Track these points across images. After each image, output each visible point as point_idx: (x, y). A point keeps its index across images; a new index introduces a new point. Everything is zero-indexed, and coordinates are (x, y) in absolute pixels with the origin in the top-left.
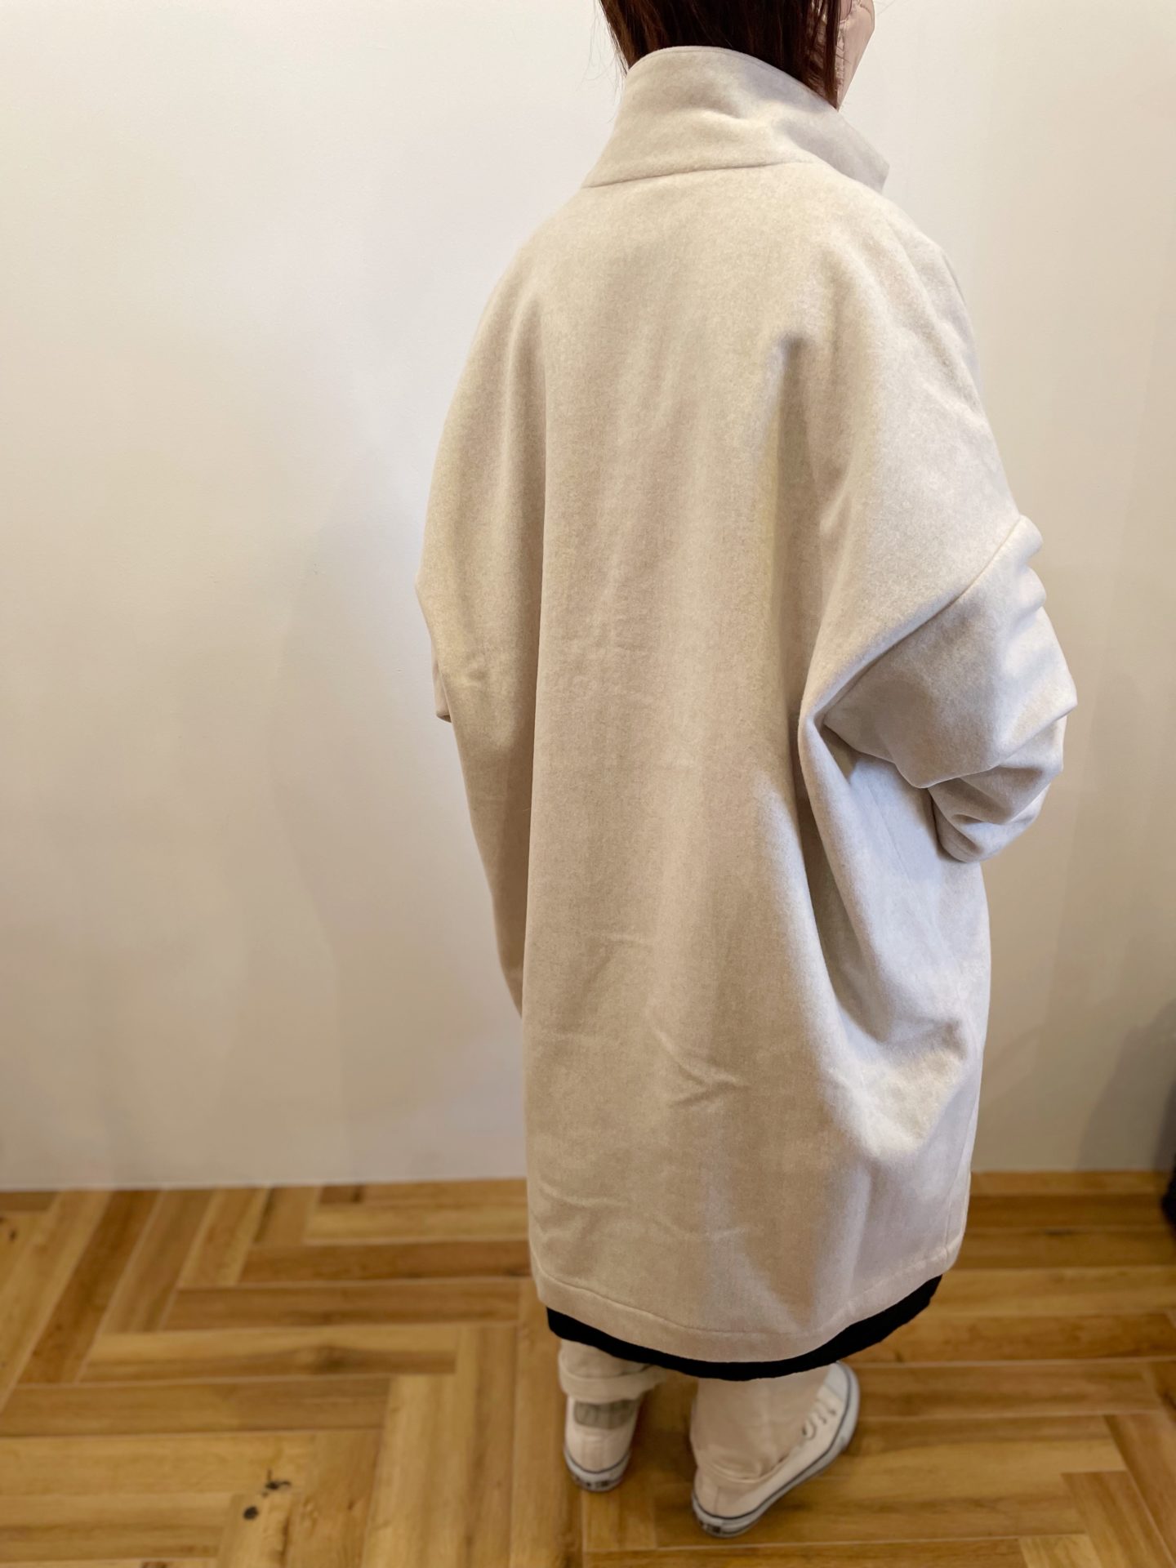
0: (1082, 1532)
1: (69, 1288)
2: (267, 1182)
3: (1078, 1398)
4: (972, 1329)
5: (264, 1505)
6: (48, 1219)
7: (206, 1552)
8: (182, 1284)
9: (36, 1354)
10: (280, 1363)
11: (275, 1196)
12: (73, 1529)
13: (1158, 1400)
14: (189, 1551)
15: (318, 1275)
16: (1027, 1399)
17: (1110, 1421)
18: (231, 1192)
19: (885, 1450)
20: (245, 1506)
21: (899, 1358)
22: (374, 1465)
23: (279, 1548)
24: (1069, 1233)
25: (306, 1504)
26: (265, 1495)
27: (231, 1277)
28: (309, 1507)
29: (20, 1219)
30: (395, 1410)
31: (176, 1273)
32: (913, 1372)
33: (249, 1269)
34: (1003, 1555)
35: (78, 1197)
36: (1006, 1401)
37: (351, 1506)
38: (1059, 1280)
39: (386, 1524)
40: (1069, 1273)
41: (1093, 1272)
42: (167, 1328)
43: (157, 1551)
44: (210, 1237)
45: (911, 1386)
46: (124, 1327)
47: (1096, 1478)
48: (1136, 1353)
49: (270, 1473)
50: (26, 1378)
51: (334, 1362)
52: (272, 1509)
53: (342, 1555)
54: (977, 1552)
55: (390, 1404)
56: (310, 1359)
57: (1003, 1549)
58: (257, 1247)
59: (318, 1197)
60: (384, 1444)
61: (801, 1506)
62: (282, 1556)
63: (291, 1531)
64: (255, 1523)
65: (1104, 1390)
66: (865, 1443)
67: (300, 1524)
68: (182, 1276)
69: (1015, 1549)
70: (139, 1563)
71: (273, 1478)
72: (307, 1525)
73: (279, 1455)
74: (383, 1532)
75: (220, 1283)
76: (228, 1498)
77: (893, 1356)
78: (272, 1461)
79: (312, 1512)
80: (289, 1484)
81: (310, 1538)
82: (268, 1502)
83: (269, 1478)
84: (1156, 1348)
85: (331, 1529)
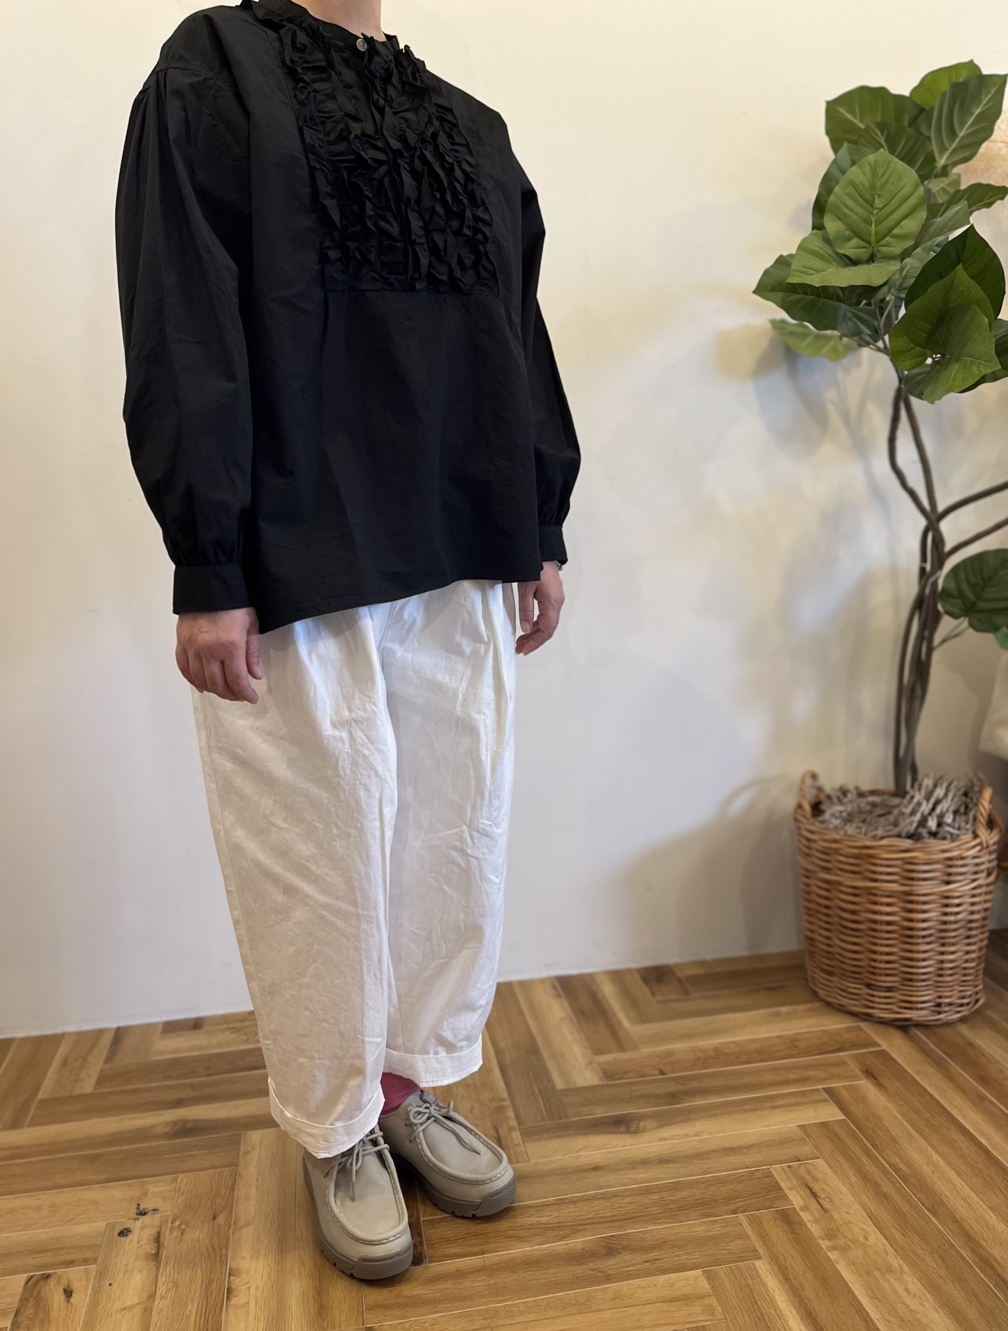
0: (819, 1158)
2: (112, 1023)
3: (801, 1081)
5: (136, 1226)
7: (86, 1261)
8: (40, 1096)
10: (142, 1135)
11: (120, 1034)
13: (863, 1076)
14: (71, 1263)
15: (167, 1077)
16: (763, 1085)
17: (829, 1091)
18: (80, 1035)
19: (659, 1127)
20: (117, 1232)
21: (662, 1073)
22: (233, 1189)
23: (154, 1252)
24: (780, 987)
25: (173, 1223)
26: (138, 1219)
27: (88, 1086)
28: (177, 1223)
30: (246, 1153)
31: (36, 1090)
32: (673, 1079)
33: (101, 1081)
34: (759, 1179)
36: (748, 1087)
37: (214, 1218)
38: (779, 1014)
39: (247, 1225)
40: (784, 1009)
42: (29, 1125)
43: (40, 1267)
44: (64, 1064)
45: (671, 1088)
47: (824, 1125)
48: (842, 1049)
49: (139, 1205)
51: (187, 1130)
52: (142, 1228)
53: (210, 1250)
54: (739, 1179)
55: (242, 1150)
56: (167, 1130)
57: (758, 1175)
58: (108, 1066)
59: (160, 1029)
60: (239, 1175)
61: (596, 1168)
62: (156, 1257)
63: (162, 1241)
64: (130, 1237)
65: (819, 1073)
66: (642, 1124)
67: (170, 1234)
68: (42, 1090)
69: (768, 1174)
70: (24, 1277)
71: (141, 1208)
72: (175, 1234)
73: (145, 1194)
74: (244, 1231)
75: (77, 1092)
76: (101, 1225)
77: (657, 1072)
78: (139, 1198)
79: (179, 1226)
80: (158, 1210)
81: (180, 1242)
82: (138, 1224)
83: (138, 1209)
84: (856, 1045)
85: (198, 1234)
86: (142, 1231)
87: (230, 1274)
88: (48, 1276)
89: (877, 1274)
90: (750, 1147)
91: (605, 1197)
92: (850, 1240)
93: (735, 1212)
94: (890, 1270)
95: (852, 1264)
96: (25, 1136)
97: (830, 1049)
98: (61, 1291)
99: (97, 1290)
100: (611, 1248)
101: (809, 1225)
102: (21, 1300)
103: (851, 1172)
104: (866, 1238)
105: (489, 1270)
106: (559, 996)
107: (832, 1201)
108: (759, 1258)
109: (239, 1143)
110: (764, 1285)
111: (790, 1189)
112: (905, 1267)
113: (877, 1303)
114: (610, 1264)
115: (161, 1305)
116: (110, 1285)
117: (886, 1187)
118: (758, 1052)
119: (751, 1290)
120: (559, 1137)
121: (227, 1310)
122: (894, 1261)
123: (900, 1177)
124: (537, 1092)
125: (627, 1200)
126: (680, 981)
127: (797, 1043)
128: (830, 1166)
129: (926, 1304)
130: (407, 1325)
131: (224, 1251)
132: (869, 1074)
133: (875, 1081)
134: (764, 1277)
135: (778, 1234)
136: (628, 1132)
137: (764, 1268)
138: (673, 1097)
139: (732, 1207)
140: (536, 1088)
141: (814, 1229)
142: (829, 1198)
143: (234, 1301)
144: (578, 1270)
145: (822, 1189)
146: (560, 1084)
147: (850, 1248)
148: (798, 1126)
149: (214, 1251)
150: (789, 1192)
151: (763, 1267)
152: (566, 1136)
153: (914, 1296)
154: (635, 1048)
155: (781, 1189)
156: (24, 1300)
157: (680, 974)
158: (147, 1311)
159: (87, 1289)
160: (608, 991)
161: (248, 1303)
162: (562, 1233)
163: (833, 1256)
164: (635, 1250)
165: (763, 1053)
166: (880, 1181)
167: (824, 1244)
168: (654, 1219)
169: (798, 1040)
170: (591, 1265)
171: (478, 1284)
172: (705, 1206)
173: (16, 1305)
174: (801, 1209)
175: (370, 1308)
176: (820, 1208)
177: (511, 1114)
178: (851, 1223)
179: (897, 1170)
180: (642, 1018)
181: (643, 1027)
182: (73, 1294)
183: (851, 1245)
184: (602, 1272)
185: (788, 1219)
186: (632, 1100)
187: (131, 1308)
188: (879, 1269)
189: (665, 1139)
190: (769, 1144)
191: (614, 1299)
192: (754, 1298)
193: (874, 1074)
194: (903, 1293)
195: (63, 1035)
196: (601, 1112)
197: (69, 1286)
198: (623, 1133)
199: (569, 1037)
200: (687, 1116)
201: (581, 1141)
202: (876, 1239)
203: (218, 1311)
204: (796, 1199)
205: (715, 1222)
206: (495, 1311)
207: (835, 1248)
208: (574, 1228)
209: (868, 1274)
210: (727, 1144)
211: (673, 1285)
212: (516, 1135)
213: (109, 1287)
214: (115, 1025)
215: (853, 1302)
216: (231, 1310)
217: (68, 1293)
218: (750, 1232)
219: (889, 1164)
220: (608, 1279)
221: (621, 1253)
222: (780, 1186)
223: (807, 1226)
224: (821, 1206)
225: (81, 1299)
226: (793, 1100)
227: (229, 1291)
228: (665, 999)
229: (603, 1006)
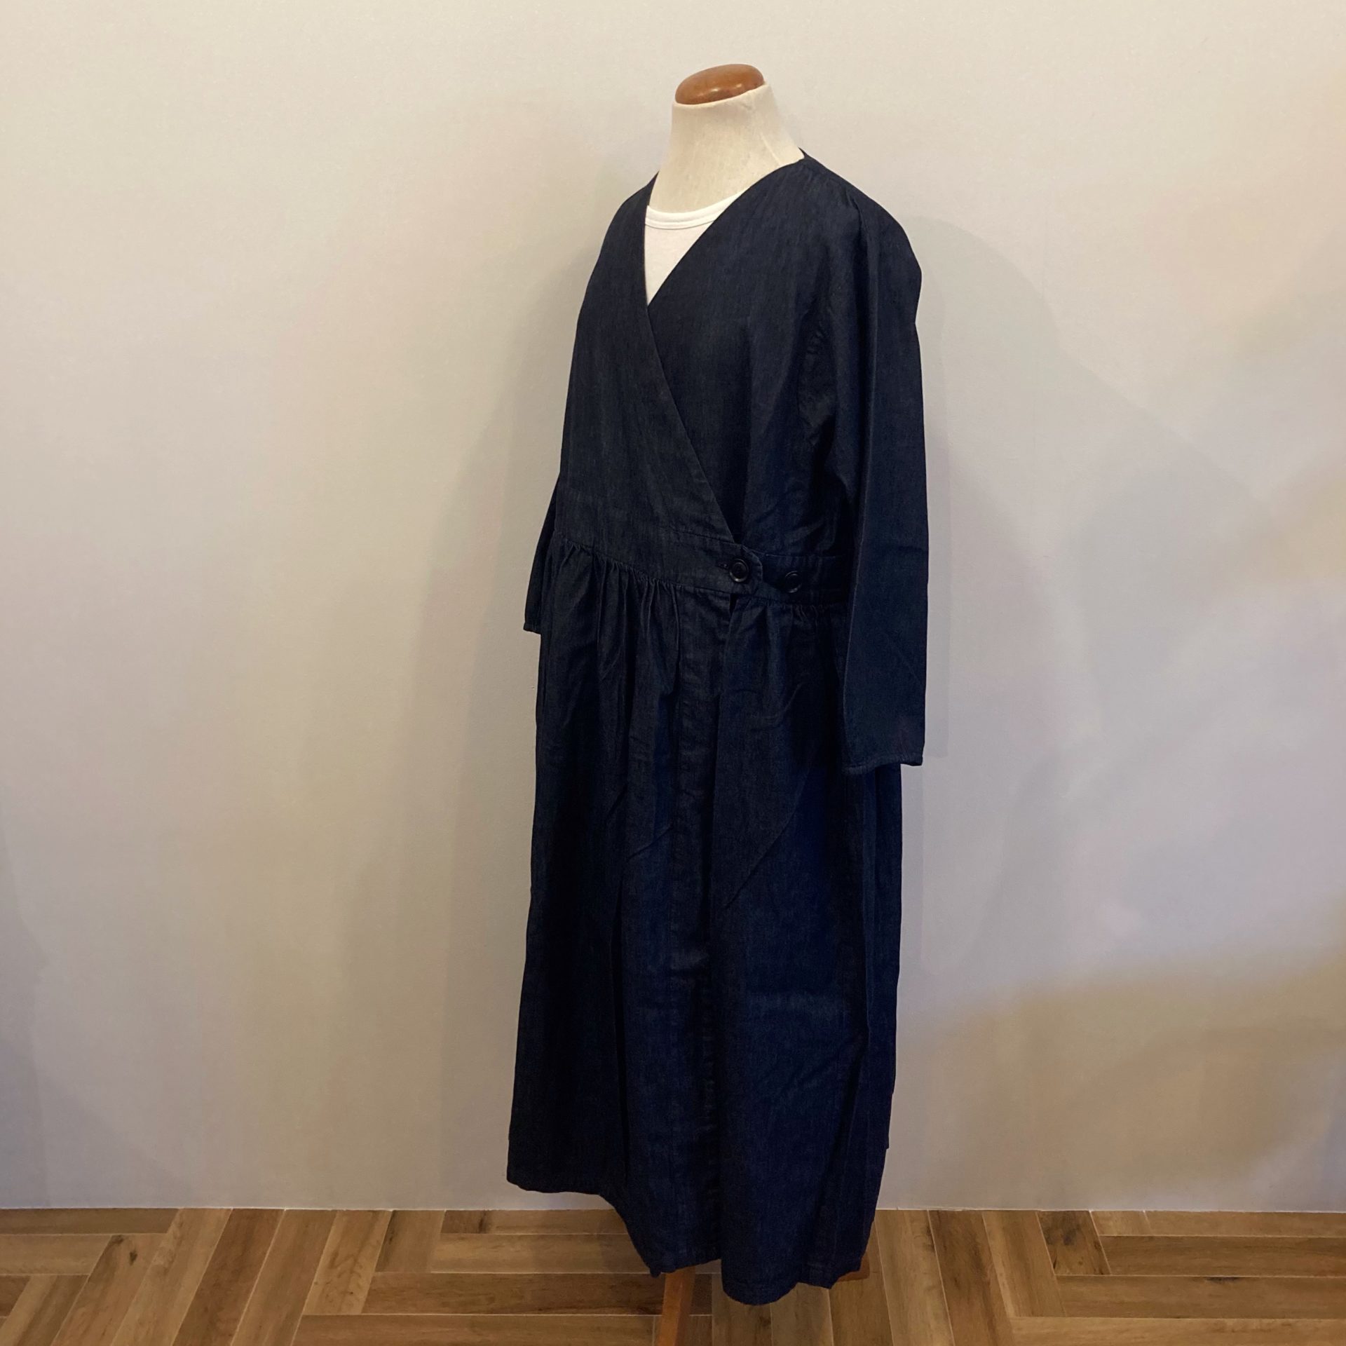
2: (389, 1206)
6: (167, 1241)
8: (305, 1310)
15: (445, 1305)
18: (354, 1216)
27: (357, 1304)
29: (139, 1240)
31: (301, 1300)
33: (374, 1296)
35: (198, 1215)
40: (1230, 1322)
41: (1255, 1323)
44: (332, 1265)
58: (380, 1274)
68: (307, 1302)
75: (344, 1312)
106: (932, 1248)
126: (1097, 1246)
157: (1098, 1235)
180: (1034, 1306)
181: (1033, 1319)
195: (335, 1212)
214: (391, 1210)
228: (1071, 1275)
229: (986, 1275)
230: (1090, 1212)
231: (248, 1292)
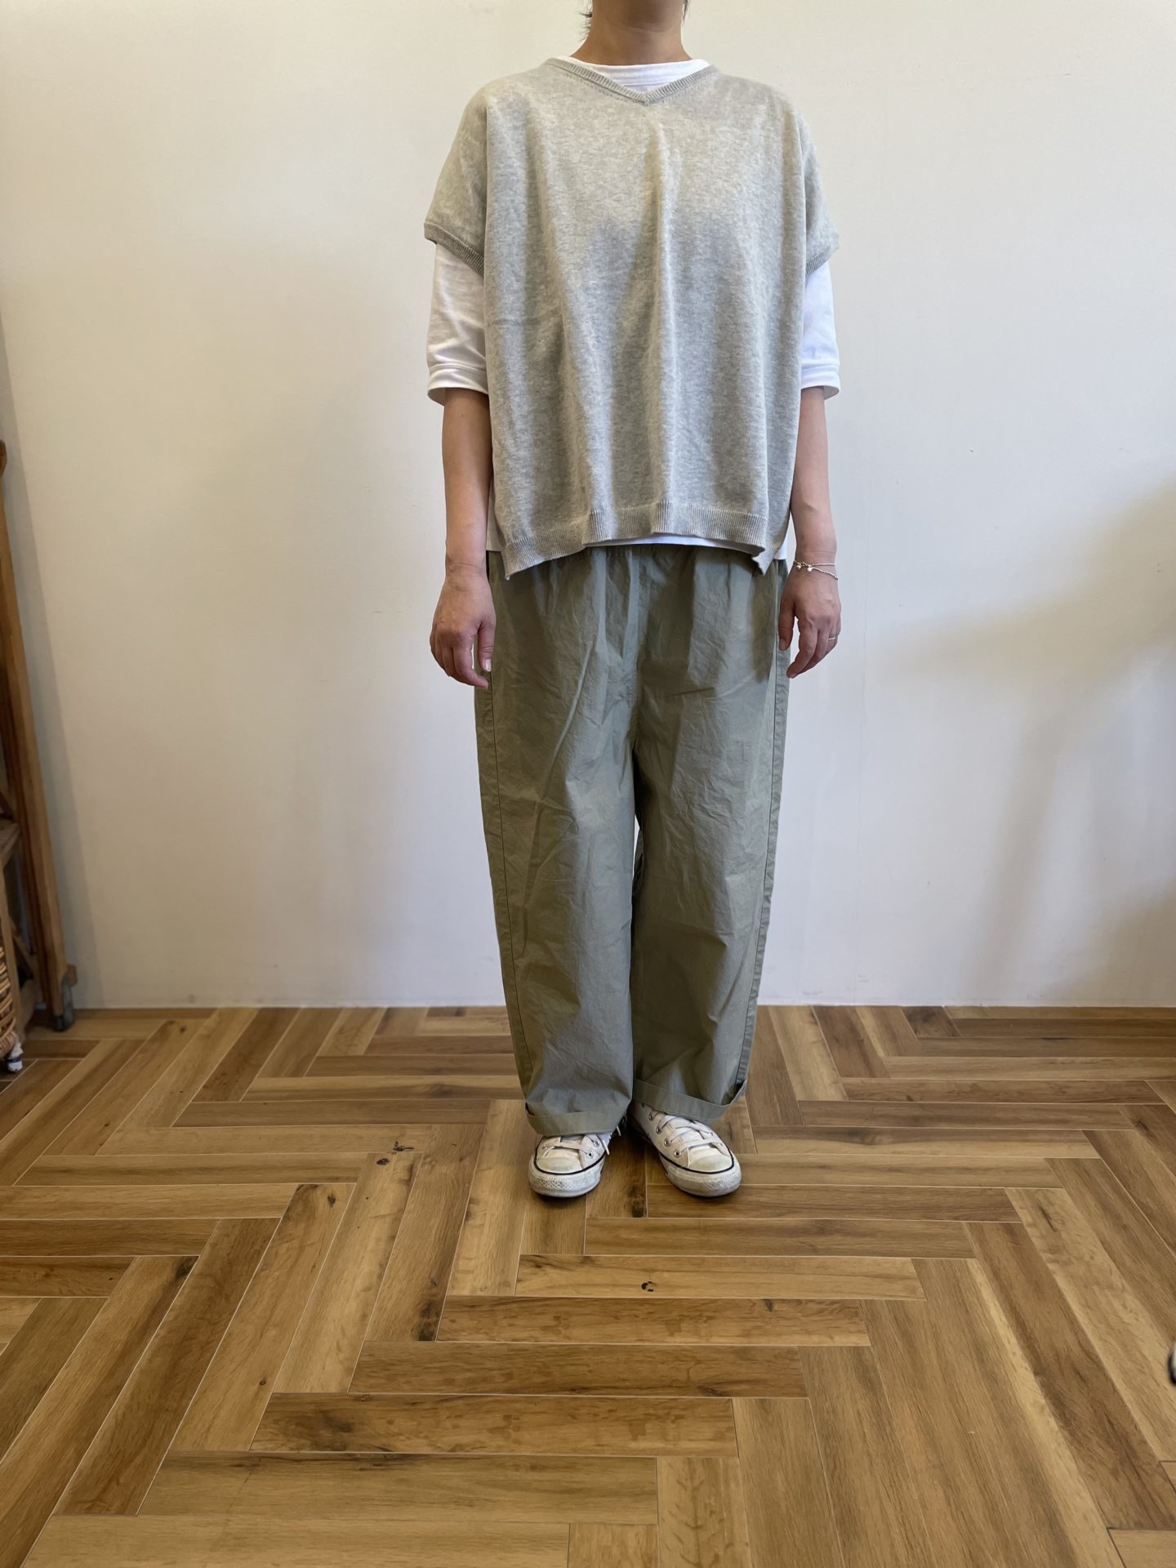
0: (1062, 1188)
1: (229, 1054)
2: (385, 1005)
3: (1064, 1122)
4: (975, 1085)
5: (392, 1159)
6: (209, 1023)
7: (348, 1179)
8: (318, 1054)
9: (204, 1087)
10: (404, 1091)
11: (390, 1013)
12: (242, 1169)
13: (1133, 1126)
14: (336, 1179)
15: (429, 1051)
16: (1016, 1121)
17: (1090, 1134)
18: (357, 1010)
20: (376, 1162)
21: (909, 1099)
22: (479, 1141)
23: (406, 1178)
24: (1063, 1039)
25: (425, 1158)
26: (395, 1153)
27: (361, 1050)
28: (428, 1160)
29: (189, 1023)
30: (494, 1116)
31: (316, 1048)
32: (921, 1106)
33: (371, 1047)
34: (991, 1196)
35: (233, 1011)
36: (999, 1121)
37: (461, 1160)
38: (1052, 1063)
40: (1060, 1059)
41: (1081, 1059)
42: (308, 1075)
43: (310, 1179)
44: (341, 1031)
45: (917, 1112)
46: (276, 1074)
47: (1076, 1162)
48: (1115, 1100)
49: (397, 1143)
50: (200, 1097)
51: (443, 1092)
52: (398, 1160)
53: (455, 1182)
54: (969, 1194)
55: (491, 1112)
56: (426, 1090)
57: (990, 1193)
58: (378, 1037)
59: (426, 1012)
60: (486, 1131)
61: (823, 1167)
62: (408, 1182)
63: (414, 1170)
64: (386, 1166)
65: (1084, 1118)
66: (878, 1138)
67: (422, 1166)
68: (320, 1049)
69: (1002, 1194)
70: (296, 1185)
71: (399, 1145)
72: (427, 1167)
73: (403, 1135)
74: (487, 1172)
75: (351, 1053)
76: (364, 1155)
77: (905, 1098)
78: (398, 1137)
79: (430, 1163)
80: (412, 1148)
81: (430, 1173)
82: (395, 1157)
83: (396, 1146)
84: (1133, 1098)
85: (446, 1170)
86: (398, 1165)
87: (470, 1202)
88: (316, 1186)
89: (1095, 1288)
90: (987, 1170)
91: (826, 1189)
92: (1074, 1257)
93: (956, 1219)
94: (1111, 1287)
95: (1072, 1277)
96: (305, 1082)
97: (1102, 1099)
98: (326, 1198)
99: (356, 1200)
100: (822, 1230)
101: (1034, 1240)
102: (292, 1201)
103: (1092, 1202)
104: (1092, 1258)
105: (704, 1230)
106: (816, 1023)
107: (1064, 1223)
108: (973, 1257)
109: (488, 1107)
110: (971, 1279)
111: (1021, 1208)
112: (1127, 1287)
113: (1089, 1311)
114: (820, 1241)
115: (407, 1219)
116: (367, 1198)
117: (1128, 1219)
118: (1020, 1093)
119: (958, 1281)
120: (790, 1138)
121: (464, 1228)
122: (1117, 1279)
123: (1146, 1215)
124: (776, 1100)
125: (848, 1195)
126: (949, 1022)
127: (1064, 1090)
128: (1070, 1195)
129: (1141, 1319)
130: (621, 1260)
131: (467, 1185)
132: (1141, 1124)
133: (1145, 1131)
134: (973, 1271)
135: (999, 1243)
136: (863, 1142)
137: (976, 1266)
138: (916, 1120)
139: (955, 1214)
140: (775, 1097)
141: (1037, 1243)
142: (1062, 1221)
143: (471, 1222)
144: (790, 1241)
145: (1057, 1213)
146: (800, 1096)
147: (1072, 1263)
148: (1046, 1159)
149: (459, 1185)
150: (1020, 1210)
151: (974, 1265)
152: (797, 1138)
153: (1131, 1312)
154: (886, 1074)
155: (1012, 1207)
156: (294, 1201)
157: (950, 1017)
158: (396, 1220)
159: (347, 1199)
160: (869, 1025)
161: (483, 1225)
162: (778, 1211)
163: (1051, 1266)
164: (848, 1234)
165: (1025, 1095)
166: (1123, 1215)
167: (1045, 1256)
168: (872, 1212)
169: (1068, 1087)
170: (801, 1239)
171: (691, 1238)
172: (928, 1211)
173: (288, 1204)
174: (1029, 1225)
175: (589, 1243)
176: (1048, 1226)
177: (747, 1114)
178: (1079, 1243)
179: (1143, 1206)
180: (900, 1052)
181: (898, 1058)
182: (336, 1202)
183: (1074, 1261)
184: (811, 1246)
185: (1014, 1233)
186: (873, 1117)
187: (384, 1216)
188: (1098, 1283)
189: (899, 1153)
190: (1009, 1170)
191: (818, 1267)
192: (959, 1287)
193: (1148, 1126)
194: (1118, 1306)
195: (341, 1009)
196: (837, 1124)
197: (332, 1195)
198: (856, 1142)
199: (819, 1059)
200: (927, 1137)
201: (812, 1144)
202: (1102, 1258)
203: (456, 1228)
204: (1025, 1216)
205: (936, 1223)
206: (703, 1260)
207: (1056, 1261)
208: (793, 1209)
209: (1086, 1287)
210: (965, 1164)
211: (879, 1265)
212: (749, 1133)
213: (366, 1200)
215: (1062, 1307)
216: (467, 1228)
217: (332, 1200)
218: (969, 1236)
219: (1138, 1202)
220: (815, 1251)
221: (832, 1234)
222: (1011, 1203)
223: (1030, 1239)
224: (1050, 1224)
225: (343, 1207)
226: (1047, 1137)
227: (468, 1215)
228: (929, 1036)
229: (860, 1036)
230: (943, 1006)
231: (273, 1046)
